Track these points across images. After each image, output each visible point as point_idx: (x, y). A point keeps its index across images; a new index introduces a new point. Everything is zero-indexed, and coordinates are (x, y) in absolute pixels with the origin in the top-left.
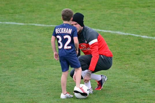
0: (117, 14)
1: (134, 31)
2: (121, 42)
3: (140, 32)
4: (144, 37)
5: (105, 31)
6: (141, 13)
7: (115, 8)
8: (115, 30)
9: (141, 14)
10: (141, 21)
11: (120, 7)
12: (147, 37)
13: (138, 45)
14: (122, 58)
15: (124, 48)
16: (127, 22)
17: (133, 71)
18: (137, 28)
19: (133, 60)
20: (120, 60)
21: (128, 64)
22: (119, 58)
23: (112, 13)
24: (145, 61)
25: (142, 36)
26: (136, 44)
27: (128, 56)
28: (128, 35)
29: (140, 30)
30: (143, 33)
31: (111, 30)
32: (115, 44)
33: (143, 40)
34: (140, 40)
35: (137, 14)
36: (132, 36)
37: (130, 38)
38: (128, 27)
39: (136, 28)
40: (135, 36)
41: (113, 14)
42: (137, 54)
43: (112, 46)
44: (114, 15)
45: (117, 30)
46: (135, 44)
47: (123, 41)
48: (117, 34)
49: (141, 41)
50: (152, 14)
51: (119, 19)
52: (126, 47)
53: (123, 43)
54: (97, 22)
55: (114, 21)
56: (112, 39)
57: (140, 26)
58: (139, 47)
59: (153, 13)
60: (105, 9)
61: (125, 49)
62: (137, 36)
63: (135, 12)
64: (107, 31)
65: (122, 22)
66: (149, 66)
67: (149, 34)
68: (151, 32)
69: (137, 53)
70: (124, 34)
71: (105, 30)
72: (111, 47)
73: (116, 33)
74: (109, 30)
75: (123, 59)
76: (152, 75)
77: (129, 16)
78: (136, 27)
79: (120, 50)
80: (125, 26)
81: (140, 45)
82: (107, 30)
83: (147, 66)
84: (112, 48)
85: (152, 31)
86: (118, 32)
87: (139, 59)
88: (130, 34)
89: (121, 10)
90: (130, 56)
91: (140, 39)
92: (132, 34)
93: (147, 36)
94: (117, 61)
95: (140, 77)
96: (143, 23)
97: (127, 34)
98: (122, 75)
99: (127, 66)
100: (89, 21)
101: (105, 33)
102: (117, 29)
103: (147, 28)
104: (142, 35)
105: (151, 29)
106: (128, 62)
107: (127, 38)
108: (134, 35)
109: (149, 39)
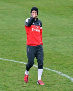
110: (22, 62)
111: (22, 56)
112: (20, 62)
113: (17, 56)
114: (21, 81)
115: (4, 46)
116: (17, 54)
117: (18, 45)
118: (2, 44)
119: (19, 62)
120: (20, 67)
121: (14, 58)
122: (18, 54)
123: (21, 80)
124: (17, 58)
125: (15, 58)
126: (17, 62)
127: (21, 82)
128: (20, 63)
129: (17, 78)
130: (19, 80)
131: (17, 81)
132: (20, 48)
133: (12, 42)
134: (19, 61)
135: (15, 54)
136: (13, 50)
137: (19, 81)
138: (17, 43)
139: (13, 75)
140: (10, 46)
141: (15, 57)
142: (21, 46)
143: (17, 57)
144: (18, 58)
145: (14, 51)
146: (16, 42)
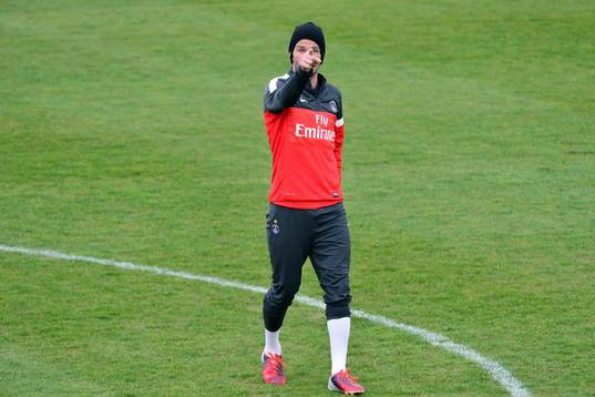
0: (43, 197)
1: (94, 248)
2: (54, 282)
3: (111, 250)
4: (123, 265)
6: (112, 193)
7: (36, 180)
8: (36, 246)
9: (113, 197)
10: (115, 219)
11: (52, 175)
12: (132, 266)
13: (107, 289)
14: (57, 329)
15: (63, 300)
16: (73, 220)
17: (93, 369)
18: (103, 240)
19: (92, 334)
20: (53, 336)
21: (76, 347)
22: (49, 330)
23: (27, 193)
24: (126, 340)
25: (117, 264)
26: (100, 287)
27: (76, 322)
28: (77, 261)
29: (112, 246)
30: (119, 253)
31: (25, 245)
32: (35, 287)
33: (118, 275)
34: (110, 274)
35: (102, 197)
36: (89, 263)
37: (81, 269)
38: (77, 235)
39: (98, 241)
40: (96, 264)
41: (31, 197)
42: (102, 318)
43: (28, 292)
44: (32, 200)
45: (43, 246)
46: (95, 287)
47: (62, 279)
49: (113, 279)
50: (148, 198)
51: (47, 213)
52: (69, 298)
53: (59, 283)
55: (35, 218)
56: (27, 274)
57: (110, 234)
58: (109, 296)
59: (149, 194)
60: (7, 182)
61: (68, 302)
62: (103, 262)
63: (98, 191)
64: (12, 249)
65: (58, 222)
66: (138, 352)
67: (137, 256)
68: (147, 251)
69: (102, 313)
70: (63, 256)
71: (7, 245)
72: (26, 295)
73: (40, 256)
74: (19, 245)
75: (61, 332)
76: (148, 380)
77: (79, 202)
78: (101, 237)
79: (52, 304)
80: (67, 234)
81: (112, 291)
82: (12, 245)
83: (134, 354)
85: (147, 246)
86: (47, 252)
87: (110, 334)
88: (80, 258)
89: (55, 186)
90: (82, 323)
91: (112, 273)
92: (88, 256)
93: (133, 262)
94: (44, 338)
95: (112, 387)
96: (119, 223)
97: (74, 257)
98: (59, 380)
99: (74, 353)
101: (7, 253)
102: (41, 243)
103: (131, 240)
104: (116, 261)
105: (146, 242)
106: (77, 343)
107: (71, 270)
108: (93, 260)
109: (140, 270)
110: (257, 285)
111: (256, 258)
112: (251, 284)
113: (232, 258)
114: (253, 376)
115: (172, 208)
116: (236, 246)
117: (237, 206)
118: (165, 200)
119: (245, 287)
120: (248, 312)
121: (220, 266)
122: (238, 249)
123: (253, 373)
124: (234, 266)
125: (227, 266)
126: (235, 288)
127: (255, 382)
128: (250, 291)
129: (236, 364)
130: (245, 373)
131: (234, 377)
132: (247, 220)
133: (208, 189)
134: (242, 279)
135: (226, 246)
136: (215, 228)
137: (244, 377)
138: (233, 197)
139: (217, 347)
140: (199, 210)
141: (225, 263)
142: (255, 210)
143: (235, 262)
144: (241, 267)
145: (220, 233)
146: (227, 191)
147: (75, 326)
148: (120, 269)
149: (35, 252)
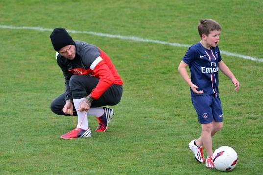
0: (131, 8)
1: (159, 35)
2: (137, 54)
3: (168, 36)
4: (174, 44)
5: (111, 36)
6: (168, 6)
8: (127, 35)
9: (169, 8)
10: (170, 19)
12: (179, 45)
13: (166, 58)
14: (139, 79)
15: (142, 63)
16: (148, 20)
17: (158, 101)
18: (164, 31)
19: (157, 82)
20: (136, 83)
21: (148, 89)
22: (133, 81)
23: (123, 6)
24: (176, 85)
25: (172, 44)
26: (162, 56)
27: (148, 76)
28: (149, 43)
29: (168, 34)
30: (172, 38)
31: (121, 34)
32: (127, 57)
33: (172, 49)
34: (167, 50)
35: (163, 7)
36: (156, 44)
37: (151, 47)
38: (149, 28)
39: (160, 31)
40: (160, 44)
41: (124, 8)
42: (163, 73)
43: (123, 59)
44: (125, 10)
45: (131, 34)
46: (159, 56)
47: (141, 52)
48: (131, 40)
49: (169, 52)
50: (188, 8)
51: (133, 17)
52: (145, 62)
53: (140, 54)
54: (97, 20)
55: (126, 19)
56: (122, 49)
57: (168, 28)
58: (167, 61)
59: (189, 6)
61: (144, 64)
62: (164, 43)
63: (160, 5)
64: (114, 36)
65: (139, 21)
66: (182, 91)
67: (182, 39)
68: (187, 37)
69: (162, 71)
70: (142, 40)
71: (111, 33)
72: (122, 61)
73: (129, 40)
74: (117, 34)
75: (140, 81)
76: (188, 107)
77: (150, 10)
78: (162, 30)
79: (136, 66)
80: (143, 28)
81: (168, 58)
82: (114, 34)
83: (180, 92)
84: (122, 63)
85: (187, 34)
86: (133, 38)
87: (167, 81)
88: (151, 41)
90: (152, 76)
91: (168, 48)
92: (155, 39)
93: (180, 43)
94: (131, 84)
95: (168, 110)
96: (172, 22)
97: (148, 40)
98: (140, 107)
99: (148, 92)
100: (85, 20)
101: (112, 38)
102: (129, 33)
103: (179, 31)
104: (171, 42)
105: (187, 32)
106: (149, 87)
107: (146, 47)
108: (157, 41)
109: (183, 47)
110: (246, 55)
111: (246, 40)
112: (243, 55)
113: (233, 40)
114: (244, 104)
115: (200, 13)
116: (235, 34)
117: (236, 13)
118: (197, 9)
119: (240, 56)
120: (242, 70)
121: (226, 45)
122: (236, 35)
123: (244, 102)
124: (235, 45)
125: (230, 45)
126: (234, 57)
127: (244, 107)
128: (243, 58)
129: (235, 98)
130: (240, 102)
131: (234, 104)
132: (241, 20)
133: (220, 3)
134: (239, 52)
135: (230, 34)
136: (224, 24)
137: (239, 105)
138: (233, 8)
139: (225, 89)
140: (216, 14)
141: (229, 43)
142: (245, 14)
143: (235, 43)
144: (238, 45)
145: (226, 27)
146: (230, 5)
147: (148, 78)
148: (173, 47)
149: (126, 38)
